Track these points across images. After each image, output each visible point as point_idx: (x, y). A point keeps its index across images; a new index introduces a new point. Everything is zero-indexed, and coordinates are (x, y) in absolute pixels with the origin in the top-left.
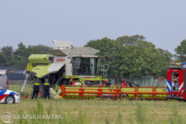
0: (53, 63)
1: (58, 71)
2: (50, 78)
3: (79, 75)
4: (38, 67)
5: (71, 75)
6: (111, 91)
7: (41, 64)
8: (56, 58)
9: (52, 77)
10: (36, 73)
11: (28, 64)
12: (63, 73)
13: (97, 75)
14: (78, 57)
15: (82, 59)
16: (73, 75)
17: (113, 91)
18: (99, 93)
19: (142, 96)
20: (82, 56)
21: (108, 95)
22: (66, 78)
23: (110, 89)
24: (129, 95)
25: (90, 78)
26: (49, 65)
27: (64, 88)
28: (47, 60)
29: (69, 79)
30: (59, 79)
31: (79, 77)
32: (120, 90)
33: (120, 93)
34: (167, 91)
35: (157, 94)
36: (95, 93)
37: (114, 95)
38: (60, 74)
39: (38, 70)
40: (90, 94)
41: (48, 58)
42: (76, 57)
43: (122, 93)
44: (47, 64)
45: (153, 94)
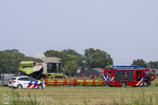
0: (35, 66)
1: (39, 70)
2: (34, 74)
3: (51, 73)
4: (26, 68)
5: (46, 73)
6: (70, 81)
7: (28, 67)
8: (37, 63)
9: (35, 74)
10: (26, 72)
11: (20, 67)
12: (41, 72)
13: (61, 73)
14: (51, 63)
15: (53, 63)
16: (47, 72)
17: (72, 82)
18: (64, 83)
19: (87, 84)
20: (53, 62)
21: (69, 83)
22: (44, 74)
23: (70, 80)
24: (80, 84)
25: (57, 74)
26: (33, 67)
27: (47, 80)
28: (32, 64)
29: (46, 75)
30: (39, 75)
31: (51, 74)
32: (76, 81)
33: (76, 82)
34: (104, 81)
35: (96, 83)
36: (63, 83)
37: (72, 83)
38: (40, 72)
39: (27, 70)
40: (59, 83)
41: (32, 63)
42: (49, 63)
43: (77, 83)
44: (31, 67)
45: (94, 83)
